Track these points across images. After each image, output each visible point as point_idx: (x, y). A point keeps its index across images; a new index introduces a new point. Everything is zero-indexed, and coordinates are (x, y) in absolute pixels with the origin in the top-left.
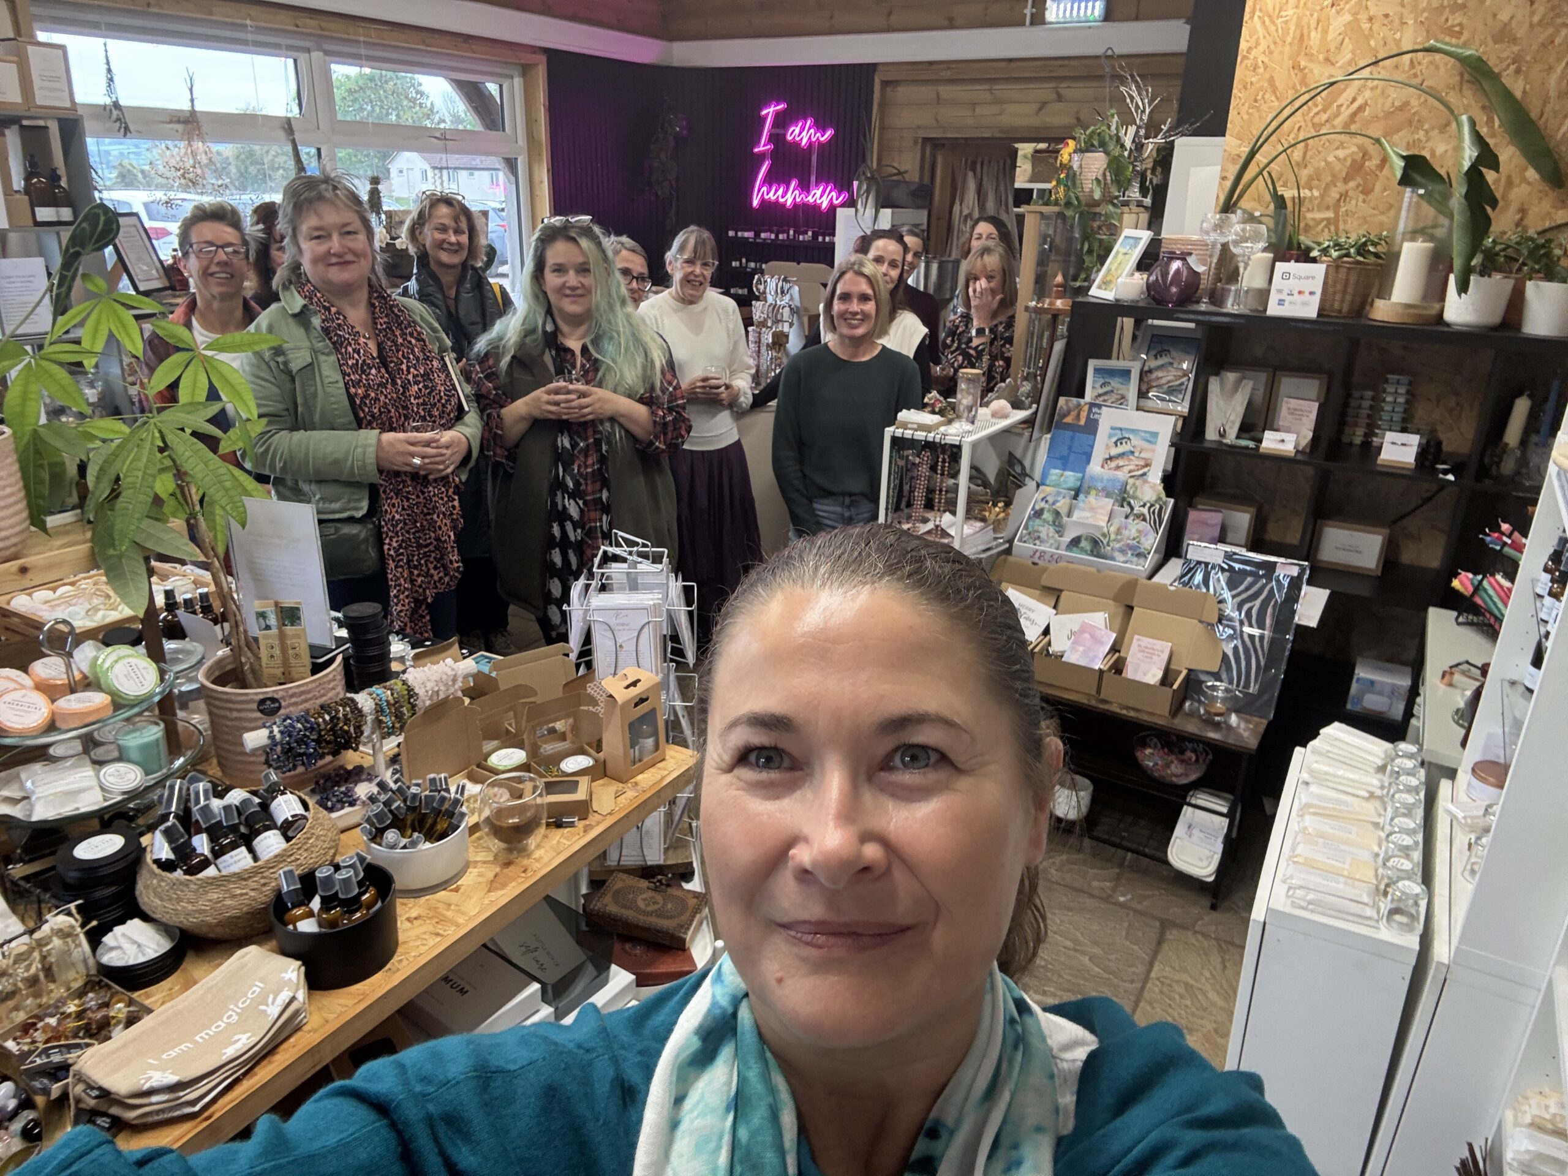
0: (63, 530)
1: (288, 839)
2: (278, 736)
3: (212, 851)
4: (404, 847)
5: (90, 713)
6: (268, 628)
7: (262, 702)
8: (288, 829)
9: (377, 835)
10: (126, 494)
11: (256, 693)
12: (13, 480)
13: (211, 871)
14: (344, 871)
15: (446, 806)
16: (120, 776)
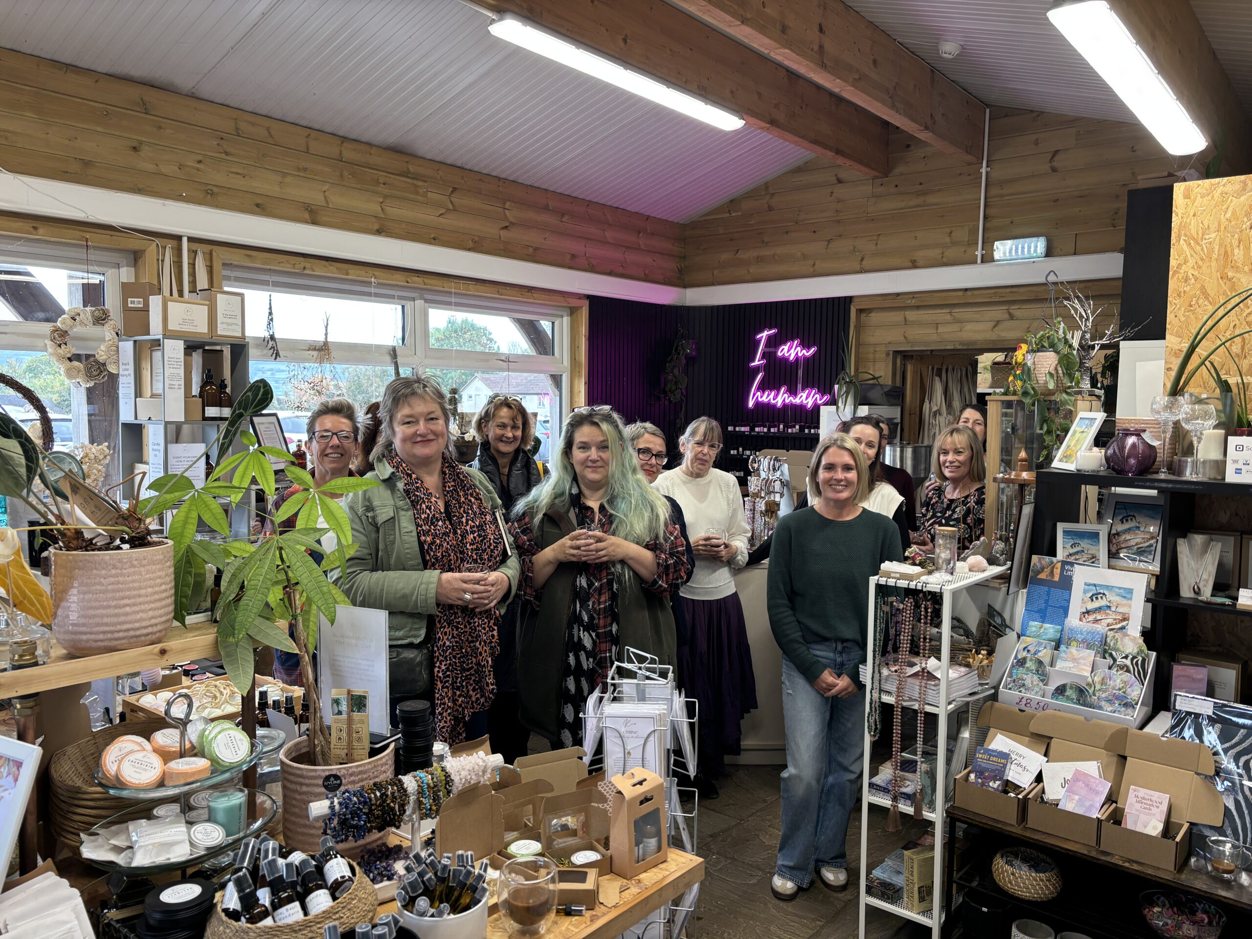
0: (196, 627)
1: (334, 898)
2: (337, 807)
3: (272, 903)
4: (432, 916)
5: (194, 774)
6: (340, 713)
7: (327, 778)
8: (336, 889)
9: (409, 904)
10: (249, 593)
11: (323, 770)
12: (168, 579)
13: (268, 922)
14: (380, 928)
15: (470, 881)
16: (207, 834)
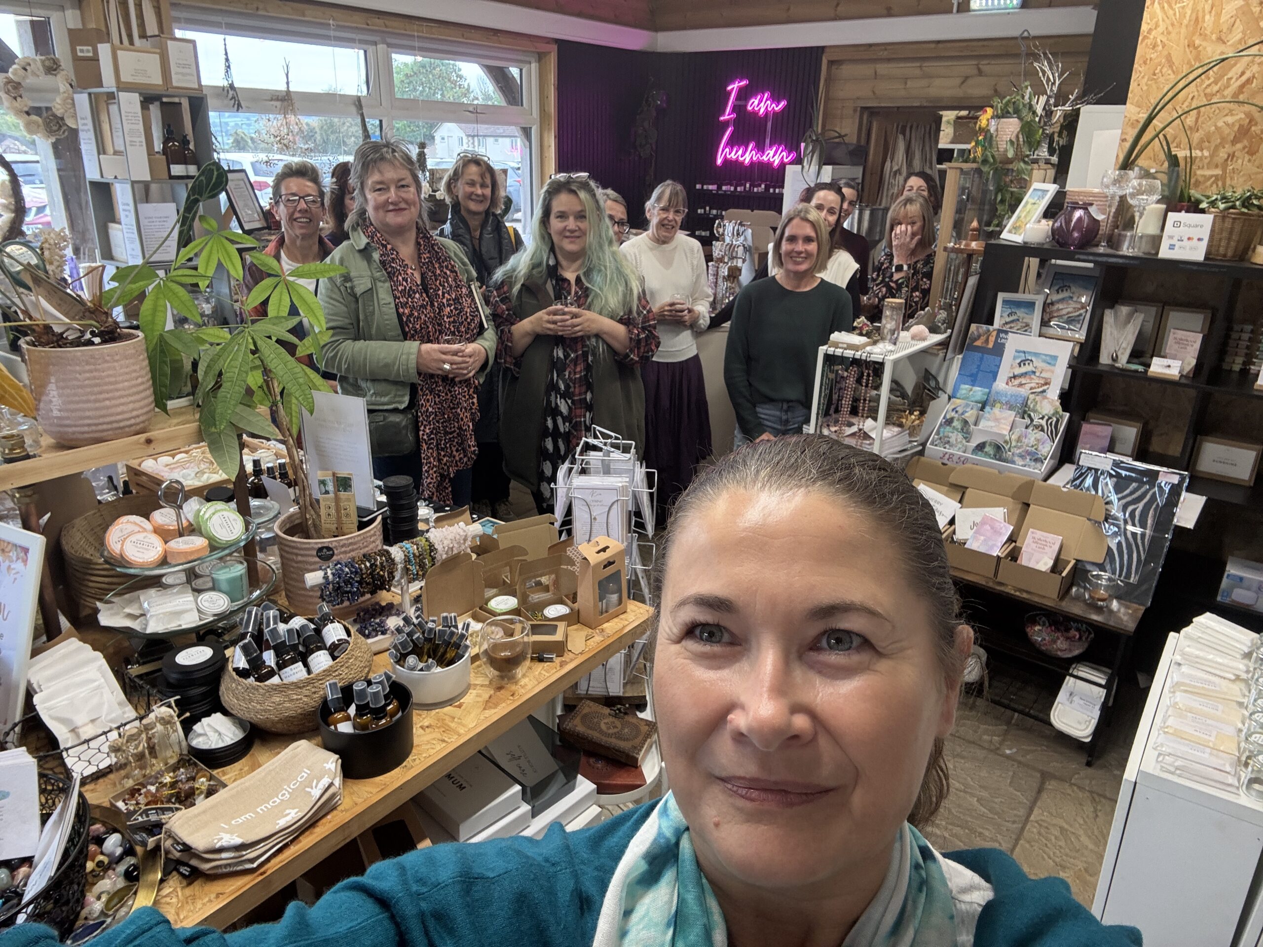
0: (179, 412)
1: (334, 658)
2: (331, 577)
3: (277, 664)
4: (421, 670)
5: (192, 553)
6: (327, 492)
7: (320, 550)
8: (334, 650)
9: (401, 659)
10: (226, 385)
11: (316, 542)
12: (143, 372)
13: (275, 680)
14: (374, 686)
15: (455, 639)
16: (212, 601)
